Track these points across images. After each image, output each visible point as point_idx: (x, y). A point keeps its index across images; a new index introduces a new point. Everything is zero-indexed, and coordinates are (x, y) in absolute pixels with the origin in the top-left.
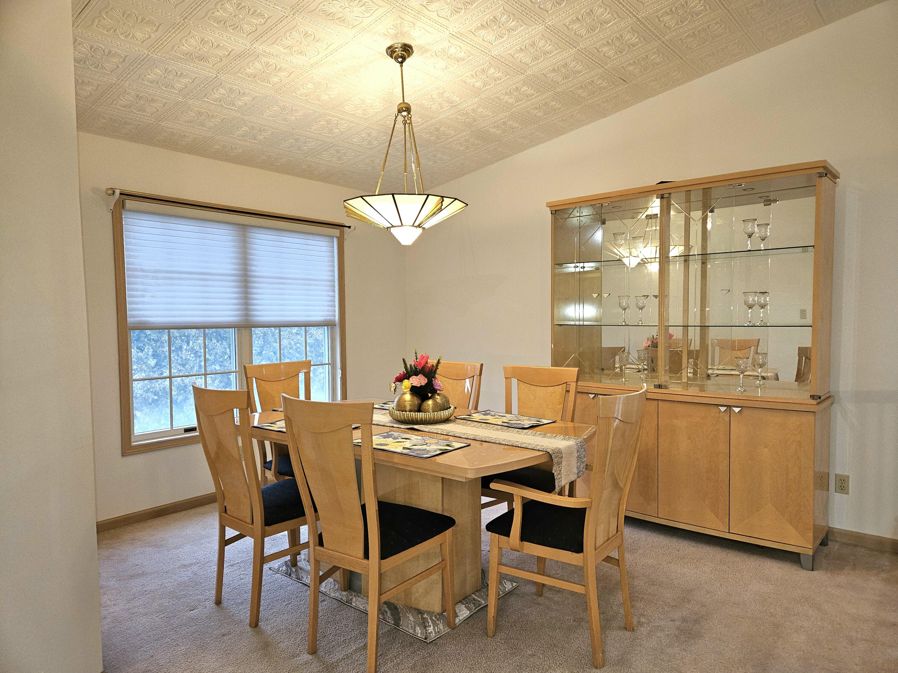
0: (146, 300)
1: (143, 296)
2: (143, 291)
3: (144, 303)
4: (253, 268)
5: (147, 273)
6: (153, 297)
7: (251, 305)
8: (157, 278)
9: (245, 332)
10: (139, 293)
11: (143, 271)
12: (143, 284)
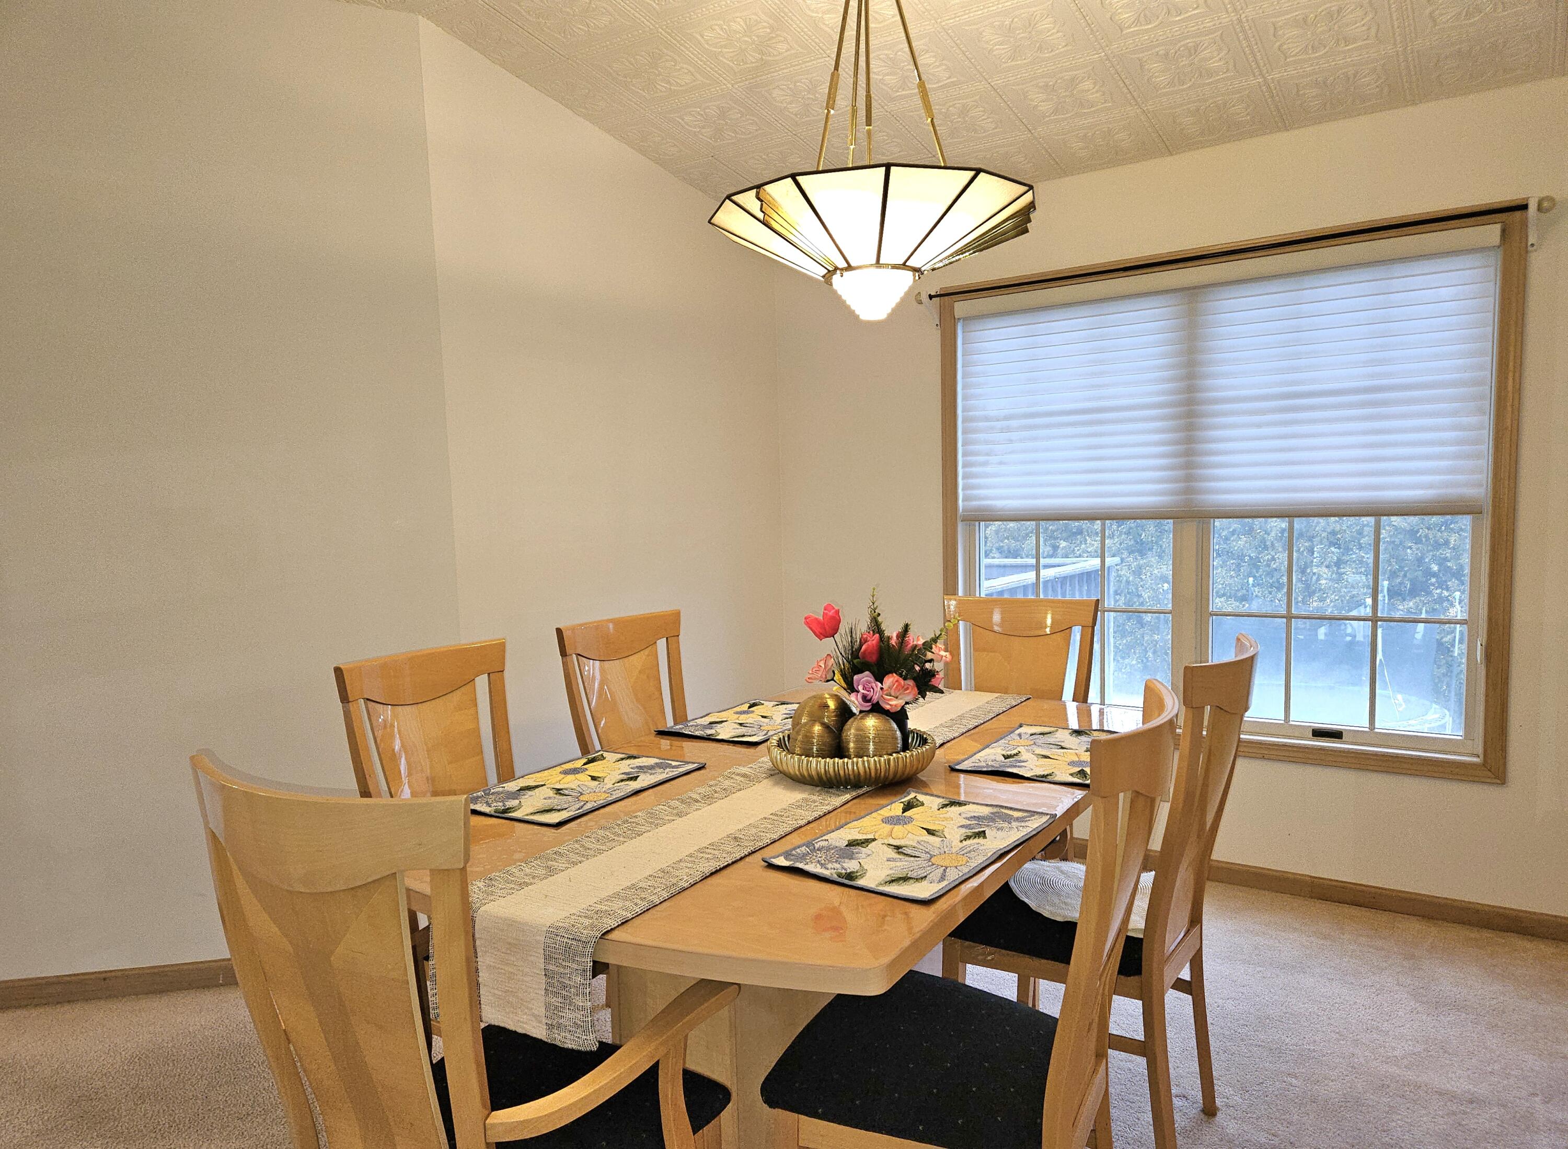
0: (988, 469)
1: (985, 464)
2: (987, 454)
3: (987, 476)
4: (1209, 382)
5: (992, 423)
6: (1001, 463)
7: (1201, 468)
8: (1008, 429)
9: (1191, 528)
10: (981, 459)
11: (987, 419)
12: (986, 442)
